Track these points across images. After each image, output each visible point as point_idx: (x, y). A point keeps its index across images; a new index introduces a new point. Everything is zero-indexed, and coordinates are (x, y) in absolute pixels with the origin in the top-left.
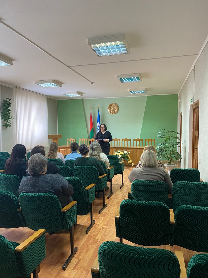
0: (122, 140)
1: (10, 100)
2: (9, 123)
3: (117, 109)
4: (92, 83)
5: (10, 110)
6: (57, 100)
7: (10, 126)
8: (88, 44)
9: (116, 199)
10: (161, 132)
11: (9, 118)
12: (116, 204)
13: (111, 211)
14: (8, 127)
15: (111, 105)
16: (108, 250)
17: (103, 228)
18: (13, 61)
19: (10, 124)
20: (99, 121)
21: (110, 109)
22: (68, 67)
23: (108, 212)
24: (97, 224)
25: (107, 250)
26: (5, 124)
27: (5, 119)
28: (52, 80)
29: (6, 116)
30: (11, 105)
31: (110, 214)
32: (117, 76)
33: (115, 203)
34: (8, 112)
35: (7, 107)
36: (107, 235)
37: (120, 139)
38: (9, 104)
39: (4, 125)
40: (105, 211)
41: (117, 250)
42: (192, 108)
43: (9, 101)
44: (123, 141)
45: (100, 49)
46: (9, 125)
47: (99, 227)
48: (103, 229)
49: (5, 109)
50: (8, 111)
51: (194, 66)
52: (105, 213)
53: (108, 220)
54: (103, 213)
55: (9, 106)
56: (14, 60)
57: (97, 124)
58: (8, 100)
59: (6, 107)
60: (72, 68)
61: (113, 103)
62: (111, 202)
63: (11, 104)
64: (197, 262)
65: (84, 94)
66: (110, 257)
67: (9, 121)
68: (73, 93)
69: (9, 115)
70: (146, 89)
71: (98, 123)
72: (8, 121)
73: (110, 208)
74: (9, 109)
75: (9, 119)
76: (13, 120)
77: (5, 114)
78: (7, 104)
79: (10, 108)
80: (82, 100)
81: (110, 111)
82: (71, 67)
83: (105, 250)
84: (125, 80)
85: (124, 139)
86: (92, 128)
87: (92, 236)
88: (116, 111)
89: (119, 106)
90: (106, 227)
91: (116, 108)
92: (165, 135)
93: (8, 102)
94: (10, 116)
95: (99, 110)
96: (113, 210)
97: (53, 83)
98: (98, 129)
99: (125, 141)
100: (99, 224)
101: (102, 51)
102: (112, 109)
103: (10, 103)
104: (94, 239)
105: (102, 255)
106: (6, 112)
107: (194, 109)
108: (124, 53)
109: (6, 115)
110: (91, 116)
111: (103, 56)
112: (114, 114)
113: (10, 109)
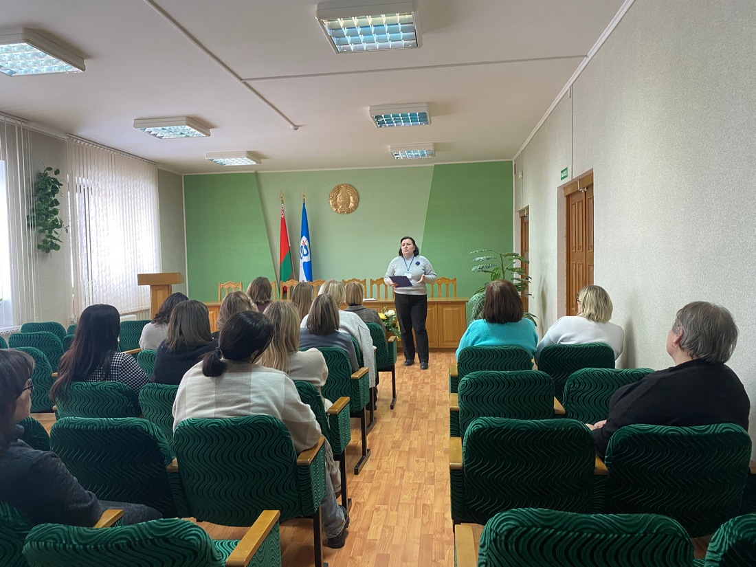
0: (372, 282)
1: (57, 172)
2: (54, 241)
3: (354, 199)
4: (296, 128)
5: (57, 203)
6: (184, 176)
7: (57, 247)
8: (318, 17)
9: (387, 436)
10: (482, 258)
11: (56, 225)
12: (392, 448)
13: (384, 465)
14: (53, 251)
15: (338, 189)
16: (519, 531)
17: (378, 510)
18: (85, 61)
19: (58, 243)
20: (305, 232)
21: (336, 200)
22: (241, 80)
23: (379, 468)
24: (358, 501)
25: (516, 531)
26: (41, 244)
27: (41, 228)
28: (185, 119)
29: (46, 220)
30: (61, 189)
31: (386, 475)
32: (369, 108)
33: (389, 445)
34: (50, 209)
35: (49, 195)
36: (394, 527)
37: (365, 280)
38: (55, 186)
39: (39, 247)
40: (368, 467)
41: (544, 527)
42: (563, 193)
43: (55, 177)
44: (375, 286)
45: (345, 31)
46: (56, 245)
47: (368, 508)
48: (379, 513)
49: (43, 200)
50: (52, 205)
51: (570, 85)
52: (371, 471)
53: (383, 489)
54: (366, 474)
55: (55, 191)
56: (89, 57)
57: (302, 242)
58: (51, 174)
59: (47, 194)
60: (253, 86)
61: (343, 185)
62: (378, 443)
63: (61, 185)
64: (741, 535)
65: (264, 158)
66: (526, 548)
67: (56, 232)
68: (236, 155)
69: (55, 216)
70: (435, 145)
71: (304, 238)
72: (53, 234)
73: (380, 459)
74: (53, 198)
75: (56, 229)
76: (67, 230)
77: (44, 214)
78: (48, 186)
79: (57, 197)
80: (256, 174)
81: (336, 206)
82: (248, 82)
83: (510, 531)
84: (389, 122)
85: (377, 280)
86: (288, 252)
87: (356, 532)
88: (352, 205)
89: (360, 192)
90: (385, 507)
91: (351, 198)
92: (493, 265)
93: (50, 178)
94: (57, 221)
95: (304, 204)
96: (388, 463)
97: (189, 125)
98: (305, 255)
99: (378, 285)
100: (362, 500)
101: (349, 39)
102: (340, 199)
103: (56, 181)
104: (364, 538)
105: (501, 545)
106: (47, 209)
107: (568, 197)
108: (407, 46)
109: (47, 216)
110: (283, 220)
111: (349, 50)
112: (348, 213)
113: (56, 200)
